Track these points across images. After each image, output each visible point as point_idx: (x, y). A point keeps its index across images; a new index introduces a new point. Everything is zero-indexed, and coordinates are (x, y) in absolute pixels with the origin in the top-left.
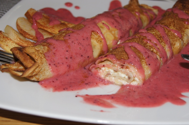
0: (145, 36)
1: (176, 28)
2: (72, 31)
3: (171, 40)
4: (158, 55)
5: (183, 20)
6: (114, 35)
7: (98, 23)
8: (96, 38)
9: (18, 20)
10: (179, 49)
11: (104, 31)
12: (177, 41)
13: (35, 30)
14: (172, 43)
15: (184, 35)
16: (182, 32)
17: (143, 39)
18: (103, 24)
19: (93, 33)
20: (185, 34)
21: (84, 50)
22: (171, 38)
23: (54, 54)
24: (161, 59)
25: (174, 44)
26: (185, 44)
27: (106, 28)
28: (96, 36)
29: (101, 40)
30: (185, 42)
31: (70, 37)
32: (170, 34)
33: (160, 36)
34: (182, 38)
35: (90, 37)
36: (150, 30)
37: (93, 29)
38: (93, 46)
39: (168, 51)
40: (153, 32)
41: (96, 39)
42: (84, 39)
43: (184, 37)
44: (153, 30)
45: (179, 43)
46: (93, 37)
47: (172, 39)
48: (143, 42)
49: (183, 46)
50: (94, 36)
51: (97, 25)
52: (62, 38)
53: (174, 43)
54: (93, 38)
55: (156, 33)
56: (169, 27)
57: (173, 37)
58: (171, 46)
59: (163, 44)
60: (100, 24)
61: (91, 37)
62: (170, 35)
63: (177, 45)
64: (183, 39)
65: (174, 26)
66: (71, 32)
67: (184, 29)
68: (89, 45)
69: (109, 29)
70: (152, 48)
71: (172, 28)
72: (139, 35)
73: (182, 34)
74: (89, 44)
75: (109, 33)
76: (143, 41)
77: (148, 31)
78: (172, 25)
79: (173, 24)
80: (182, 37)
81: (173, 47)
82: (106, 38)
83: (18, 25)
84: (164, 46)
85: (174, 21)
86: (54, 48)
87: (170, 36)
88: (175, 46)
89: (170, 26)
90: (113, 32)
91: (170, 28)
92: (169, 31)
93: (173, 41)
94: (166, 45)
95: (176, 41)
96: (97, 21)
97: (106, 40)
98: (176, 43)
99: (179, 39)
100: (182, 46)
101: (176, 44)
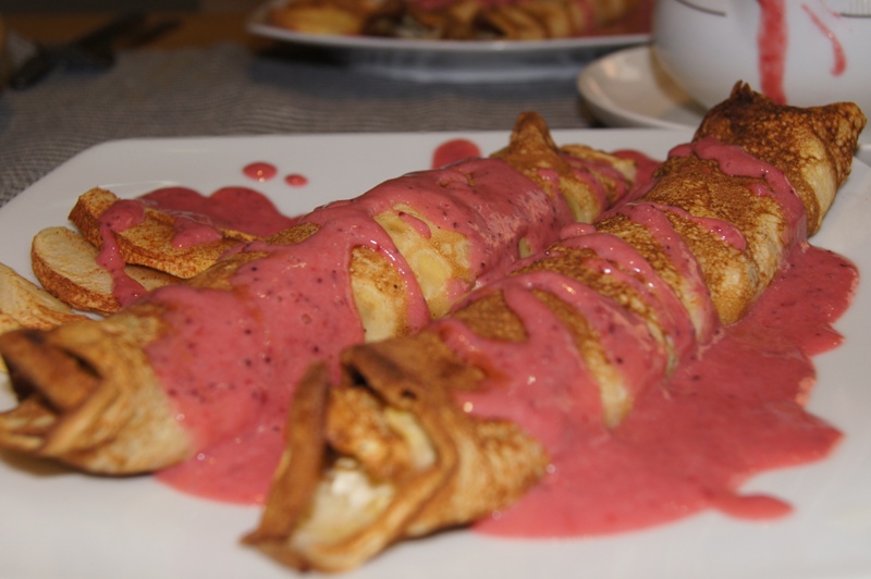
0: (588, 249)
1: (718, 213)
2: (266, 252)
3: (702, 260)
4: (653, 321)
5: (745, 181)
6: (451, 259)
7: (377, 214)
8: (374, 275)
9: (39, 239)
10: (742, 298)
11: (408, 242)
12: (730, 262)
13: (112, 271)
14: (710, 275)
15: (754, 239)
16: (747, 227)
17: (580, 260)
18: (401, 214)
19: (356, 253)
20: (758, 233)
21: (325, 324)
22: (703, 253)
23: (191, 346)
24: (670, 340)
25: (715, 276)
26: (763, 275)
27: (413, 230)
28: (374, 267)
29: (396, 280)
30: (762, 269)
31: (256, 274)
32: (695, 238)
33: (654, 245)
34: (748, 252)
35: (346, 270)
36: (607, 225)
37: (357, 236)
38: (361, 310)
39: (694, 305)
40: (622, 231)
41: (375, 278)
42: (320, 281)
43: (757, 248)
44: (619, 224)
45: (739, 270)
46: (360, 270)
47: (706, 254)
48: (585, 270)
49: (757, 284)
50: (365, 264)
51: (374, 222)
52: (222, 283)
53: (716, 272)
54: (361, 276)
55: (634, 236)
56: (688, 211)
57: (709, 246)
58: (706, 285)
59: (669, 277)
60: (388, 218)
61: (352, 270)
62: (694, 241)
63: (733, 280)
64: (755, 257)
65: (709, 204)
66: (261, 255)
67: (751, 214)
68: (344, 302)
69: (428, 235)
70: (624, 292)
71: (699, 211)
72: (562, 249)
73: (748, 233)
74: (345, 299)
75: (429, 252)
76: (583, 267)
77: (597, 229)
78: (698, 201)
79: (704, 197)
80: (747, 247)
81: (717, 291)
82: (417, 273)
83: (36, 258)
84: (675, 285)
85: (705, 188)
86: (189, 321)
87: (698, 243)
88: (724, 285)
89: (693, 204)
90: (447, 248)
91: (692, 212)
92: (691, 225)
93: (713, 265)
94: (684, 281)
95: (726, 264)
96: (374, 205)
97: (419, 280)
98: (727, 273)
99: (738, 255)
100: (753, 285)
101: (724, 275)
